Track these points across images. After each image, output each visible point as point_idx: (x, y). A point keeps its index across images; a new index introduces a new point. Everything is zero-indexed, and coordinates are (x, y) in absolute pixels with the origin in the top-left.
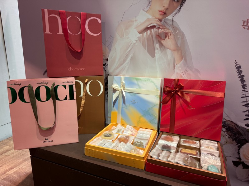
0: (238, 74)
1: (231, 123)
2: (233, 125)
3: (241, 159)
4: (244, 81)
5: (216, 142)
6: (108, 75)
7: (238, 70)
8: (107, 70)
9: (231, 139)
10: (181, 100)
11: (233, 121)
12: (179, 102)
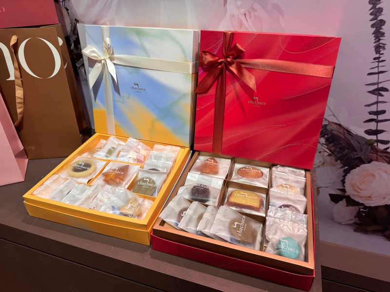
0: (372, 17)
1: (338, 127)
2: (342, 131)
3: (347, 191)
4: (383, 34)
5: (303, 172)
6: (77, 21)
7: (374, 7)
8: (71, 9)
9: (333, 158)
10: (237, 84)
11: (342, 124)
12: (232, 90)
